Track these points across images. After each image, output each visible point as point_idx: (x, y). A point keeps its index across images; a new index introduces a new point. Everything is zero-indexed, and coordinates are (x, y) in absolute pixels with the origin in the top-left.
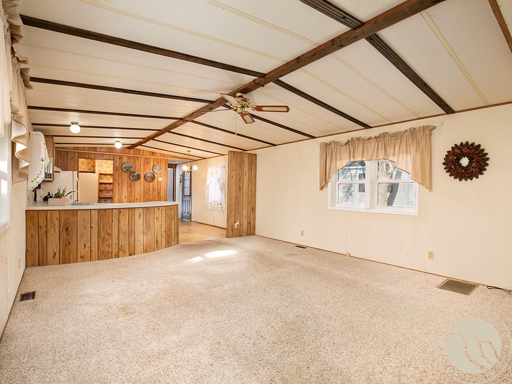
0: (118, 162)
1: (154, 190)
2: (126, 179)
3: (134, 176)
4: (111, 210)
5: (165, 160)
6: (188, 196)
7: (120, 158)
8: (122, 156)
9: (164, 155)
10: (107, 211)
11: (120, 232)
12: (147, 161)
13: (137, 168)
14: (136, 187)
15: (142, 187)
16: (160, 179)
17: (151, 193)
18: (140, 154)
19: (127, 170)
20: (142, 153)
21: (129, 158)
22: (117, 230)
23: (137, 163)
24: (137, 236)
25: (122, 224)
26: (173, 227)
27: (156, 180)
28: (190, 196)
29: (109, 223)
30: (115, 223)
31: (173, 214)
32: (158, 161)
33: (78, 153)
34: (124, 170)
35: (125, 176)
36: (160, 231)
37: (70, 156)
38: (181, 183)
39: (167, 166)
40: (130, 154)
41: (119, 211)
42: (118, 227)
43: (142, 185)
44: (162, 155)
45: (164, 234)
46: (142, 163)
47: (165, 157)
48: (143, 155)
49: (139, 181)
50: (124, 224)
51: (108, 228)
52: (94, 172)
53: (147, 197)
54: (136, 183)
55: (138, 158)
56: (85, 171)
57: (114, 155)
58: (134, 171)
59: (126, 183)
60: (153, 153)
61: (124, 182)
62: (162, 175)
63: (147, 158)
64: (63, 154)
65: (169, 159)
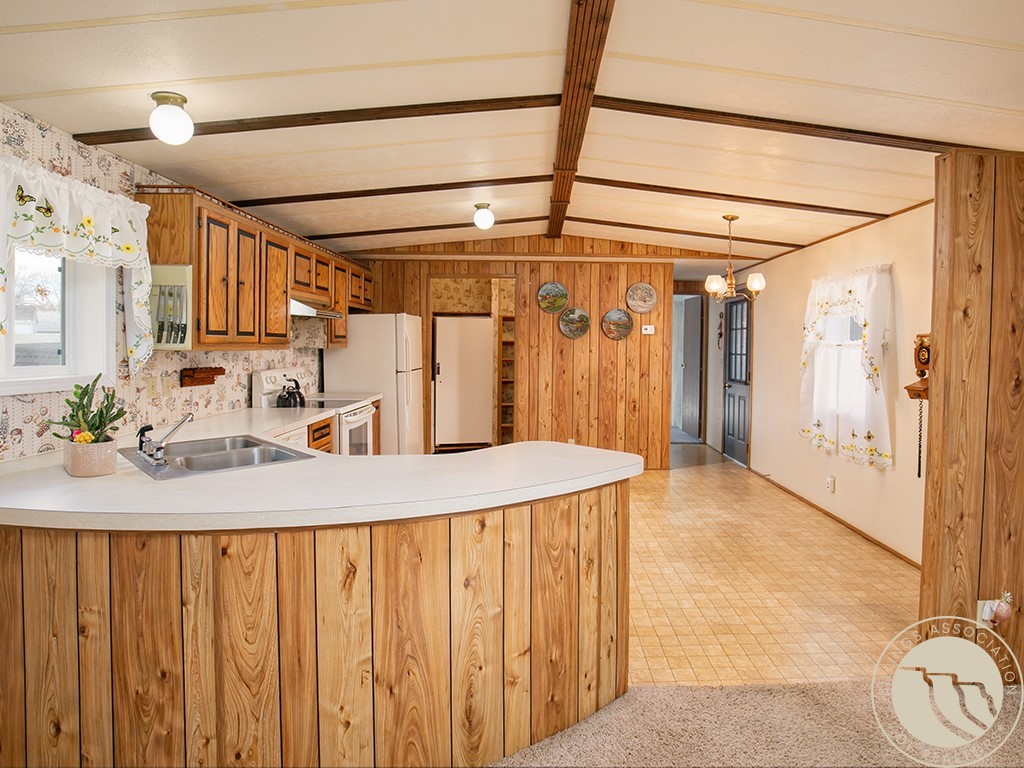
0: (528, 283)
1: (628, 363)
2: (549, 333)
3: (572, 322)
4: (174, 541)
5: (664, 265)
6: (740, 382)
7: (532, 271)
8: (539, 262)
9: (656, 250)
10: (156, 544)
11: (230, 674)
12: (608, 273)
13: (579, 296)
14: (578, 354)
15: (595, 356)
16: (649, 330)
17: (621, 375)
18: (582, 254)
19: (552, 303)
20: (588, 250)
21: (557, 266)
22: (210, 656)
23: (580, 283)
24: (333, 699)
25: (236, 625)
26: (588, 610)
27: (635, 333)
28: (746, 383)
29: (168, 612)
30: (198, 616)
31: (588, 538)
32: (641, 272)
33: (429, 262)
34: (543, 305)
35: (547, 321)
36: (493, 650)
37: (409, 273)
38: (722, 340)
39: (671, 287)
40: (554, 254)
41: (215, 544)
42: (217, 641)
43: (595, 349)
44: (650, 250)
45: (520, 667)
46: (595, 280)
47: (661, 256)
48: (592, 255)
49: (586, 337)
50: (252, 626)
51: (162, 647)
52: (488, 315)
53: (610, 385)
54: (578, 342)
55: (581, 264)
56: (475, 311)
57: (516, 263)
58: (570, 307)
59: (550, 344)
60: (623, 245)
61: (545, 340)
62: (654, 316)
63: (609, 265)
64: (394, 269)
65: (676, 261)
